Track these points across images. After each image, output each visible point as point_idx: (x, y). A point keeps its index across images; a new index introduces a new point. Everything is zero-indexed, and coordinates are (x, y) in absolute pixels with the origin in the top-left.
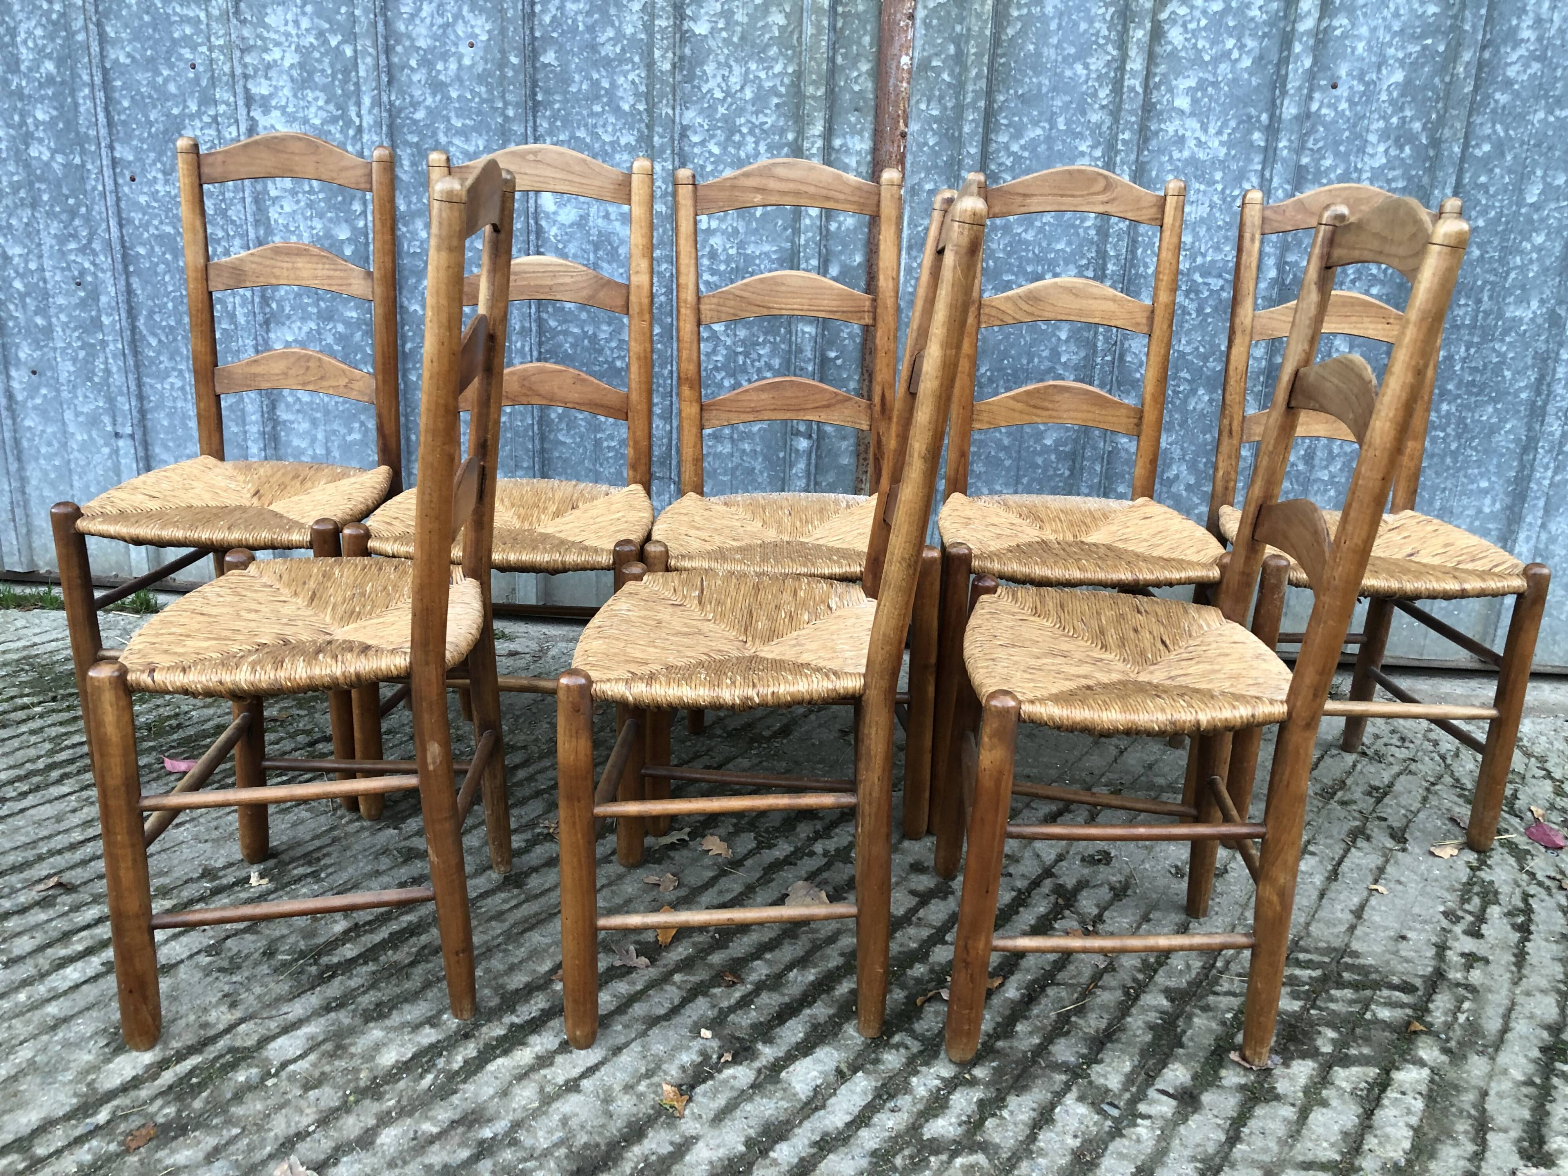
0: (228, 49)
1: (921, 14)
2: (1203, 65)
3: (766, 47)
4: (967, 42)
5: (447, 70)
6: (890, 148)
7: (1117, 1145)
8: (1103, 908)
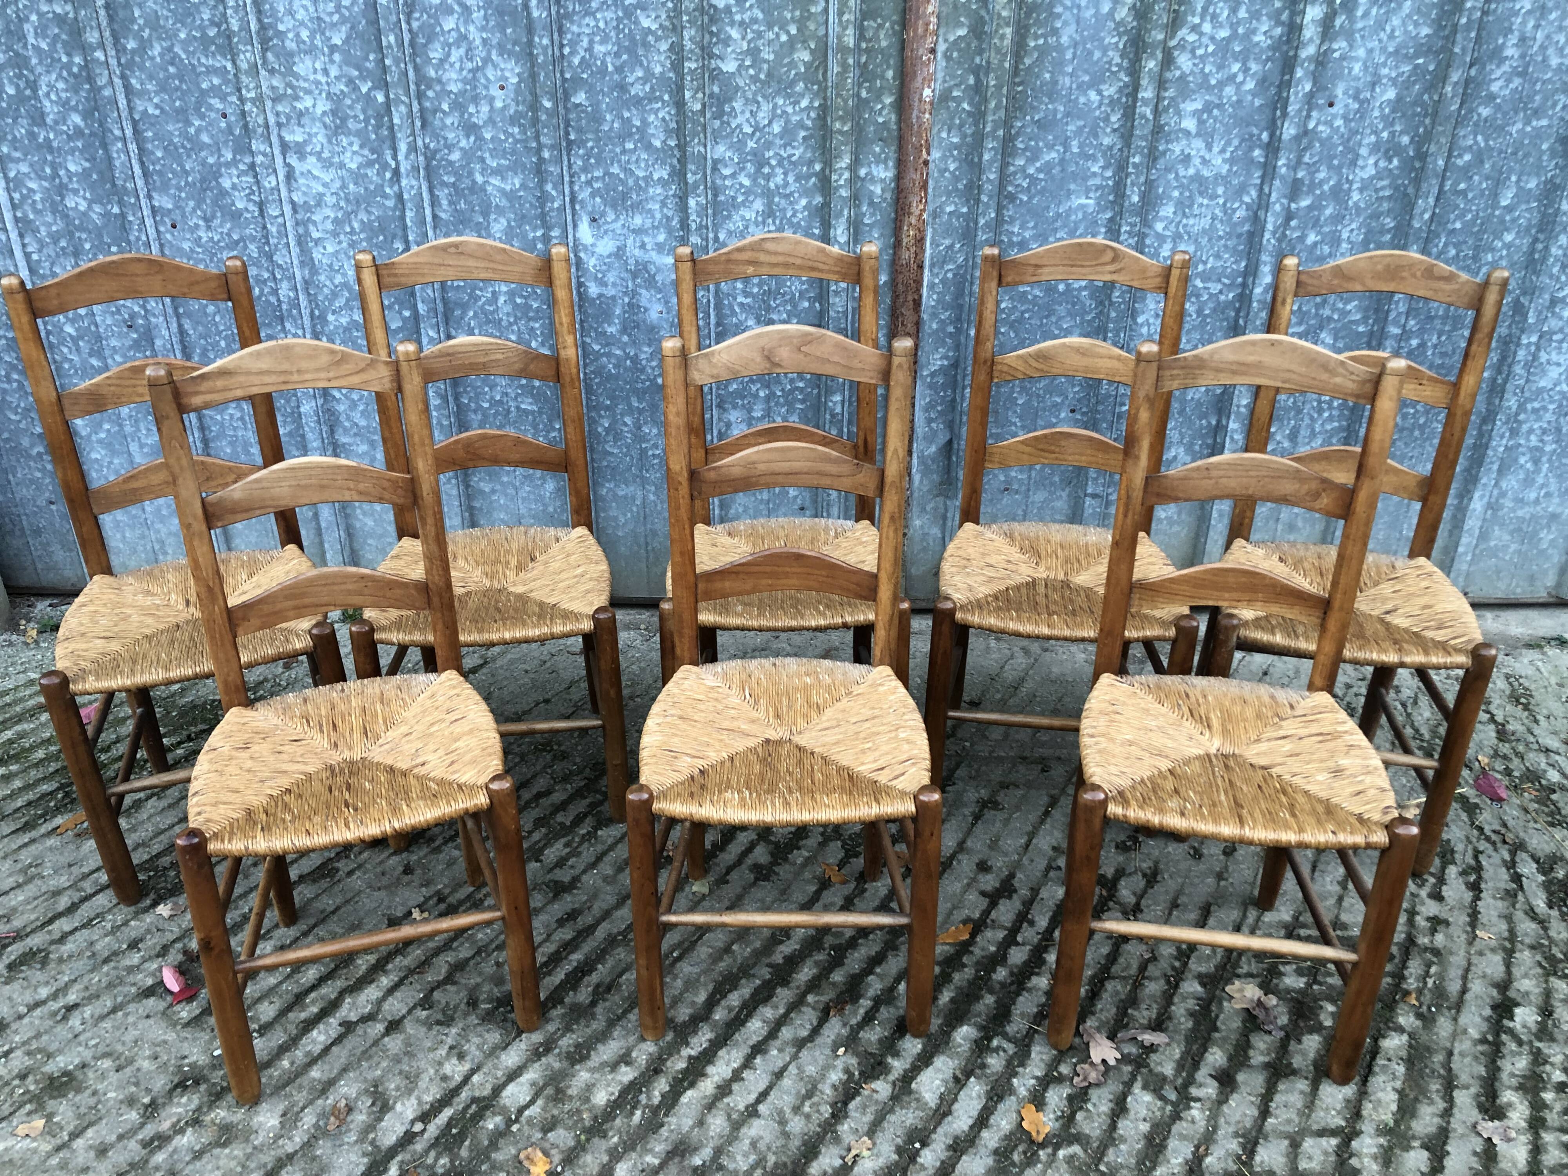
0: (259, 100)
1: (942, 47)
2: (1210, 88)
3: (792, 84)
4: (987, 75)
5: (480, 113)
6: (913, 176)
7: (1177, 1128)
8: (1140, 897)
